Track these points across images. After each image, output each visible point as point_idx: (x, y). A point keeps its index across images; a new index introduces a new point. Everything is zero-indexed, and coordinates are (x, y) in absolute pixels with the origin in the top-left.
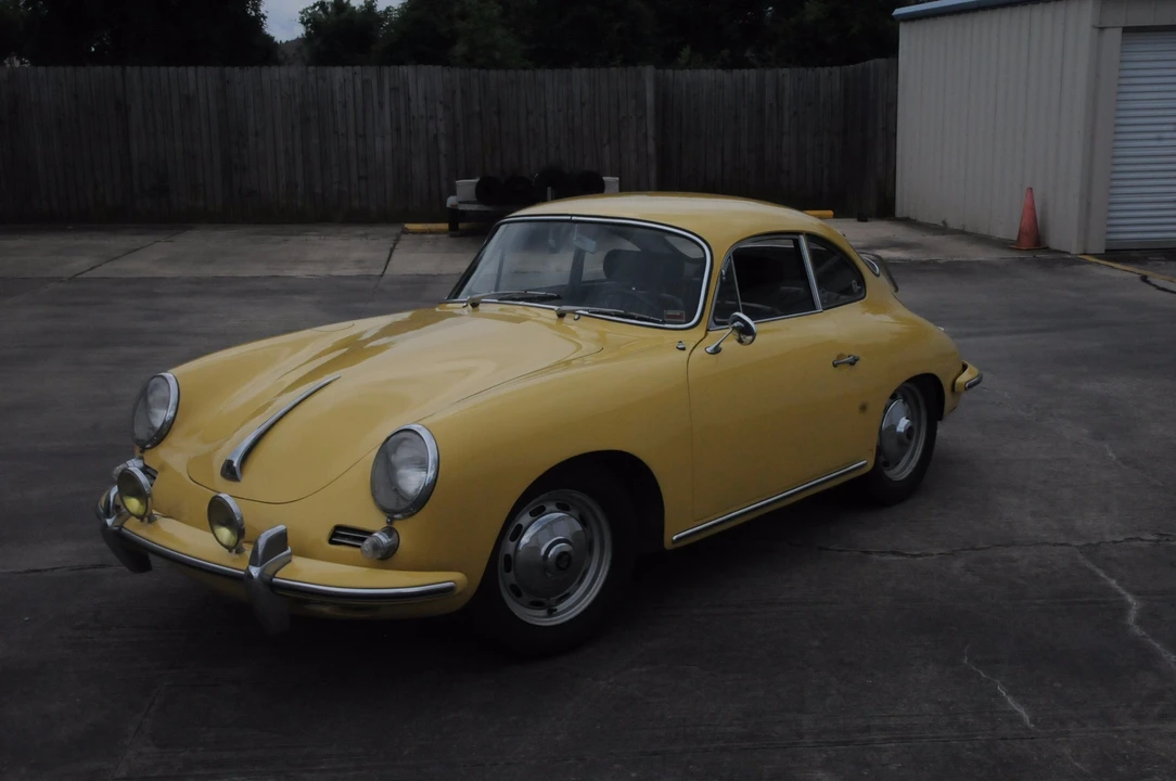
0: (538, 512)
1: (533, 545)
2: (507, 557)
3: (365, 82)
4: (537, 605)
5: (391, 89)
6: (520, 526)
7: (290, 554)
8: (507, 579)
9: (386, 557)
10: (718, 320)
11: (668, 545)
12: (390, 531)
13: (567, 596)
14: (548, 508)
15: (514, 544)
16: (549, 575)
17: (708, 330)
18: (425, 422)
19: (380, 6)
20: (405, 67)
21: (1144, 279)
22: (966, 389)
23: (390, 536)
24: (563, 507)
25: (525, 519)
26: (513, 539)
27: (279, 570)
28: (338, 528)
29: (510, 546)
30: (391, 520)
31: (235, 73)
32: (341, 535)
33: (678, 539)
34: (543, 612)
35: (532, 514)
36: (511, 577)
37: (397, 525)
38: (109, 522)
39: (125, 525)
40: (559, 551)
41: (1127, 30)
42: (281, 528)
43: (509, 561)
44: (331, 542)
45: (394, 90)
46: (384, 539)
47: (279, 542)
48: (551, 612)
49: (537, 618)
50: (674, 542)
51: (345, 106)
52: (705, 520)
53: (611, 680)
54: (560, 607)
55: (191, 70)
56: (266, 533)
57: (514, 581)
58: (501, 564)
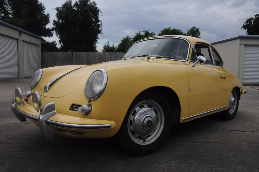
0: (141, 107)
1: (139, 119)
2: (131, 121)
3: (111, 55)
4: (140, 138)
5: (115, 56)
6: (135, 111)
7: (56, 113)
8: (130, 129)
9: (87, 114)
10: (192, 61)
11: (181, 121)
12: (89, 105)
13: (150, 136)
14: (145, 106)
15: (133, 117)
16: (145, 128)
17: (190, 63)
18: (106, 69)
19: (115, 46)
20: (118, 53)
21: (252, 88)
22: (245, 93)
23: (89, 107)
24: (149, 106)
25: (137, 109)
26: (133, 115)
27: (50, 117)
28: (73, 105)
29: (132, 117)
30: (90, 101)
31: (90, 53)
32: (74, 107)
33: (184, 120)
34: (142, 141)
35: (140, 107)
36: (132, 128)
37: (91, 103)
38: (13, 105)
39: (18, 107)
40: (148, 120)
41: (245, 45)
42: (53, 103)
43: (131, 123)
44: (70, 109)
45: (116, 56)
46: (86, 108)
47: (51, 108)
48: (144, 141)
49: (140, 142)
50: (183, 120)
51: (107, 59)
52: (192, 115)
53: (165, 165)
54: (148, 139)
55: (83, 53)
56: (46, 104)
57: (133, 129)
58: (129, 123)
